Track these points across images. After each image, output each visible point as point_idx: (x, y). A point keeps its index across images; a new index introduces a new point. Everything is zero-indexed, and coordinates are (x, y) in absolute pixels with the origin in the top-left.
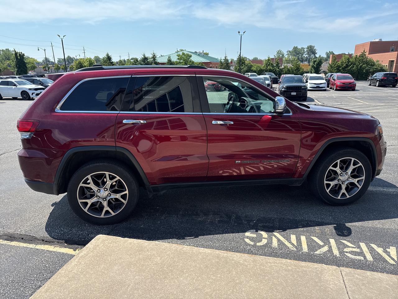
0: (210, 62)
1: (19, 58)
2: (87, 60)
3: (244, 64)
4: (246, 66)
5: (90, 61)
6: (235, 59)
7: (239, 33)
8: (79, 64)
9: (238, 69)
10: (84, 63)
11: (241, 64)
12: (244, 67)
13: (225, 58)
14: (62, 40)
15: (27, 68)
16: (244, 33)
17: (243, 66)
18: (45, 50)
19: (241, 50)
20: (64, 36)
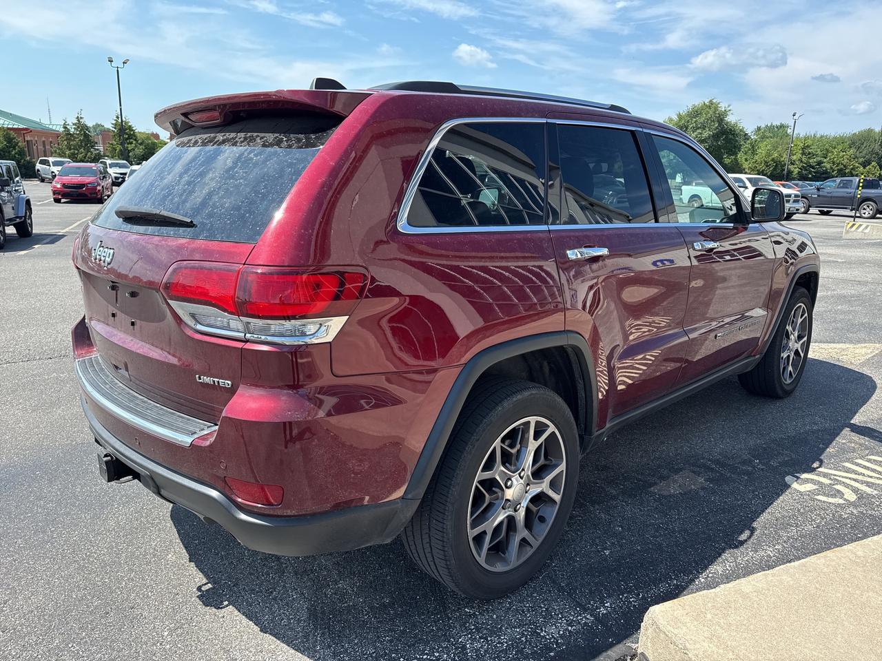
0: (26, 129)
3: (135, 140)
4: (141, 144)
6: (109, 124)
7: (111, 61)
9: (121, 150)
11: (127, 139)
12: (136, 146)
13: (78, 121)
16: (124, 63)
17: (131, 143)
19: (121, 105)
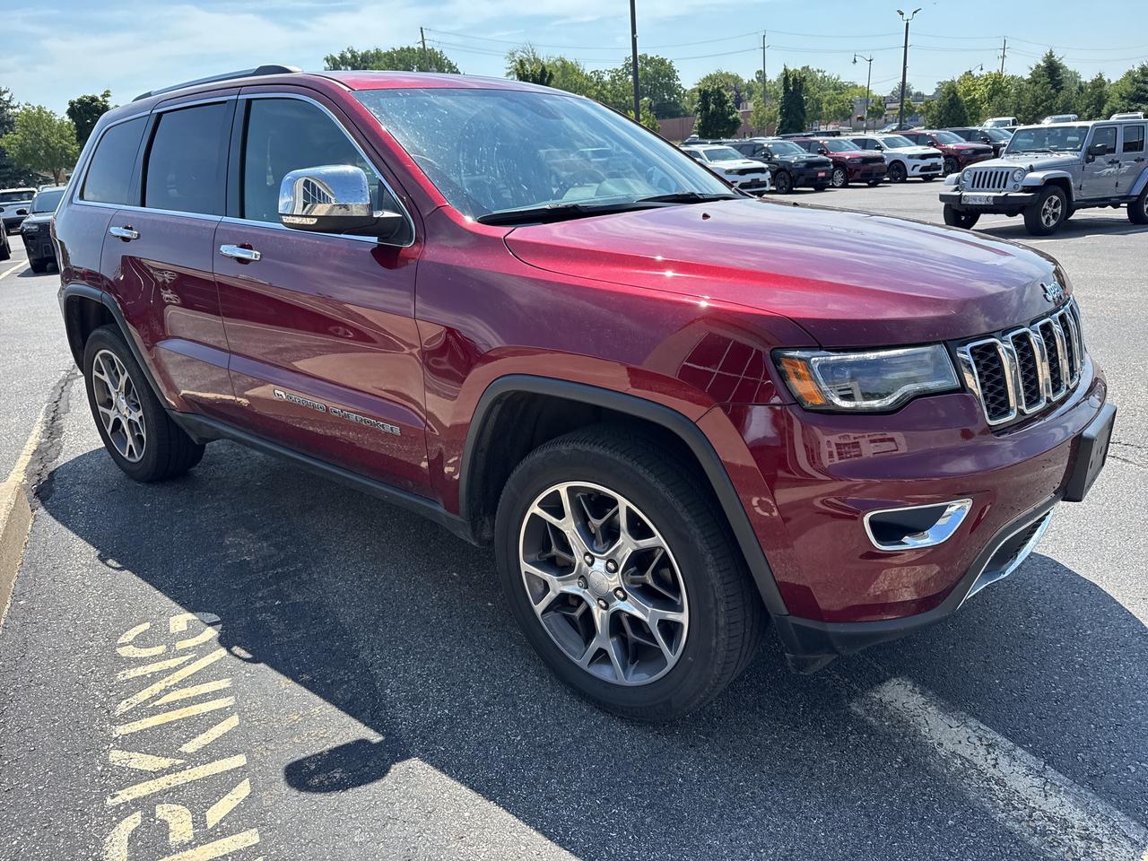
1: (791, 88)
2: (986, 79)
5: (994, 83)
8: (949, 93)
10: (974, 90)
14: (907, 24)
15: (805, 115)
18: (870, 60)
20: (915, 12)
